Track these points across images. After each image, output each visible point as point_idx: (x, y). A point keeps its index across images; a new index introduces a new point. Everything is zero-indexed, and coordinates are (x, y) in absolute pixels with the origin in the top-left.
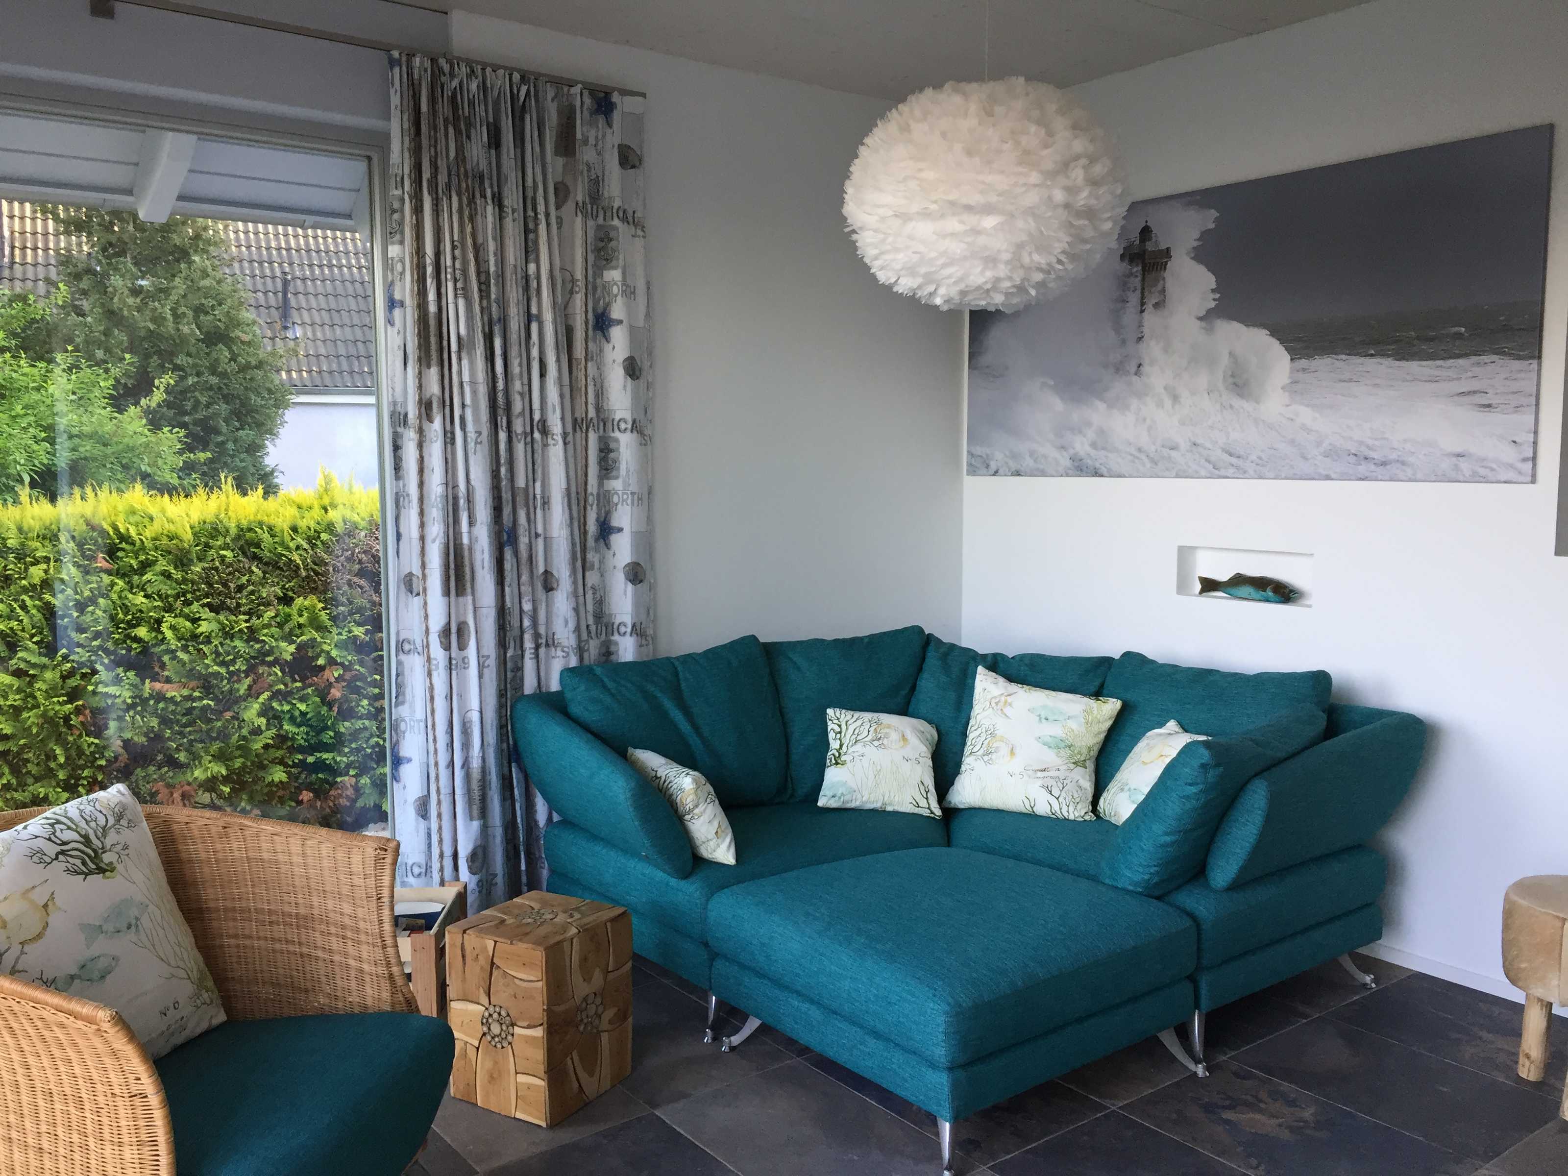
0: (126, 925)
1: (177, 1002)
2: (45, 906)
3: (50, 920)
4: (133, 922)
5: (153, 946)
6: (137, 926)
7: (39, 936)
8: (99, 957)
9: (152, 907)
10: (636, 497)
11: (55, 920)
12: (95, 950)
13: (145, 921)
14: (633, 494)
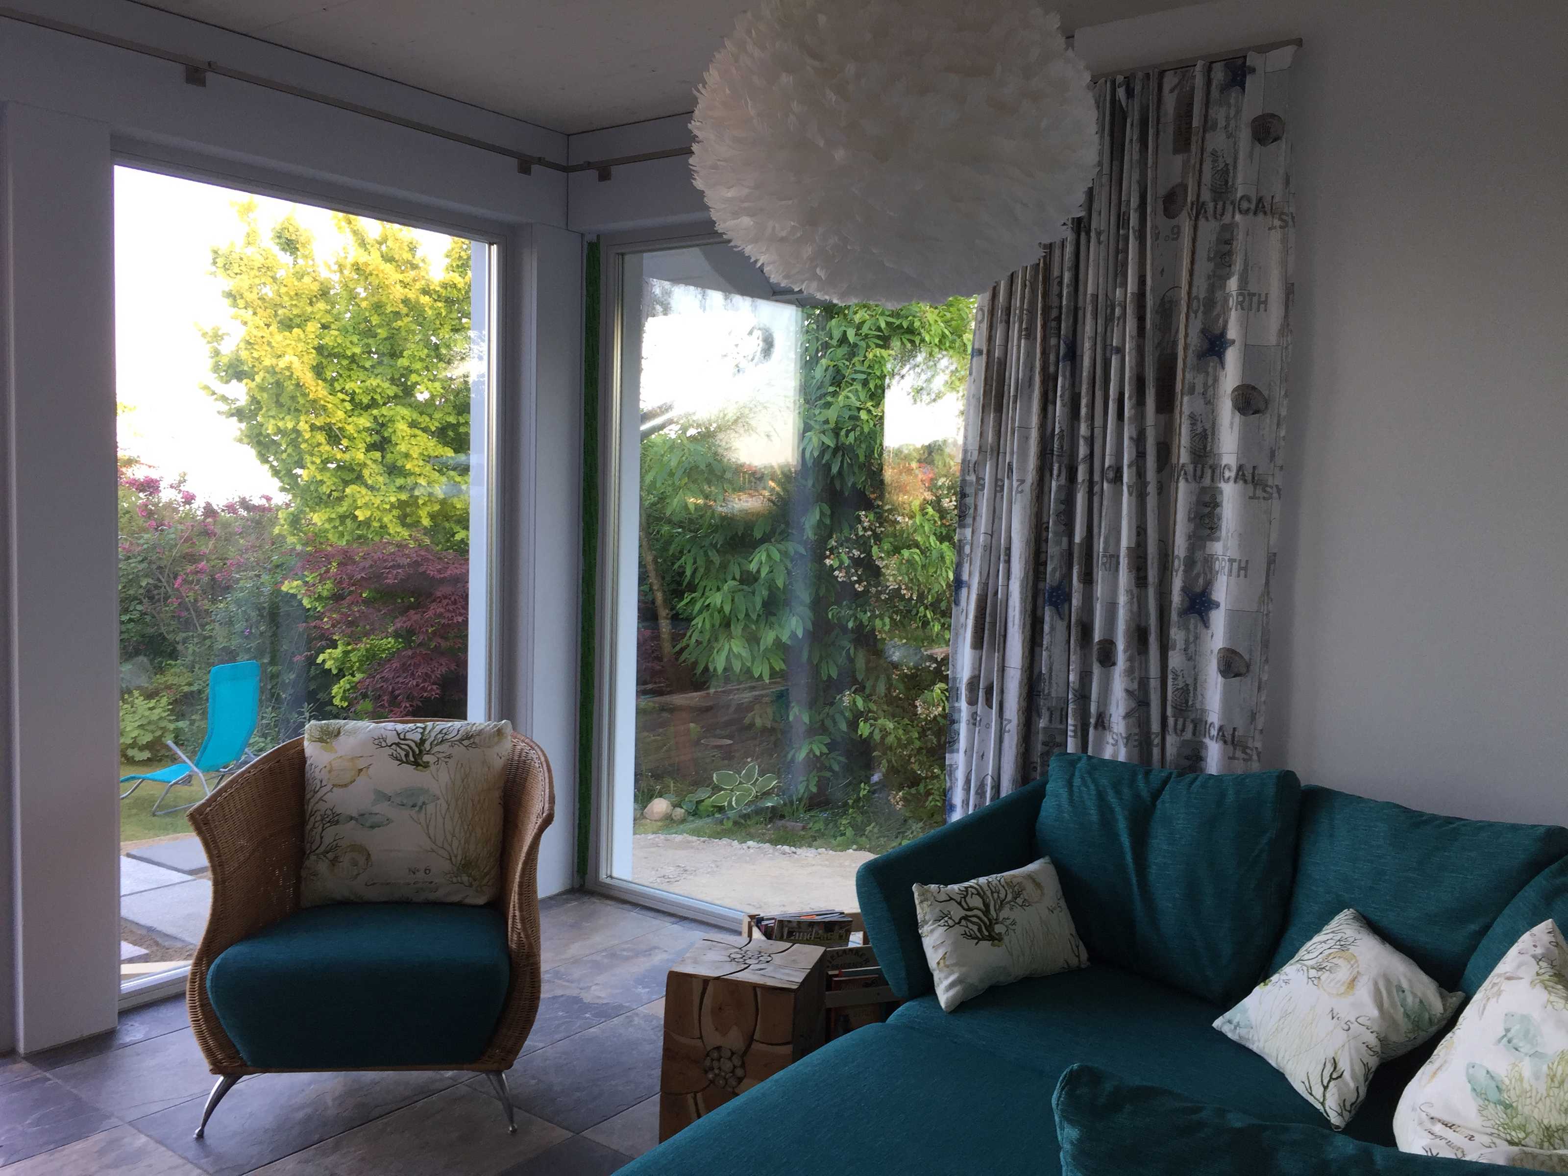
0: (411, 804)
1: (430, 870)
2: (361, 770)
3: (358, 779)
4: (420, 803)
5: (428, 827)
6: (421, 807)
7: (346, 786)
8: (376, 814)
9: (442, 801)
10: (1235, 565)
11: (362, 780)
12: (376, 809)
13: (430, 808)
14: (1231, 561)
